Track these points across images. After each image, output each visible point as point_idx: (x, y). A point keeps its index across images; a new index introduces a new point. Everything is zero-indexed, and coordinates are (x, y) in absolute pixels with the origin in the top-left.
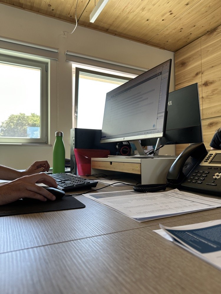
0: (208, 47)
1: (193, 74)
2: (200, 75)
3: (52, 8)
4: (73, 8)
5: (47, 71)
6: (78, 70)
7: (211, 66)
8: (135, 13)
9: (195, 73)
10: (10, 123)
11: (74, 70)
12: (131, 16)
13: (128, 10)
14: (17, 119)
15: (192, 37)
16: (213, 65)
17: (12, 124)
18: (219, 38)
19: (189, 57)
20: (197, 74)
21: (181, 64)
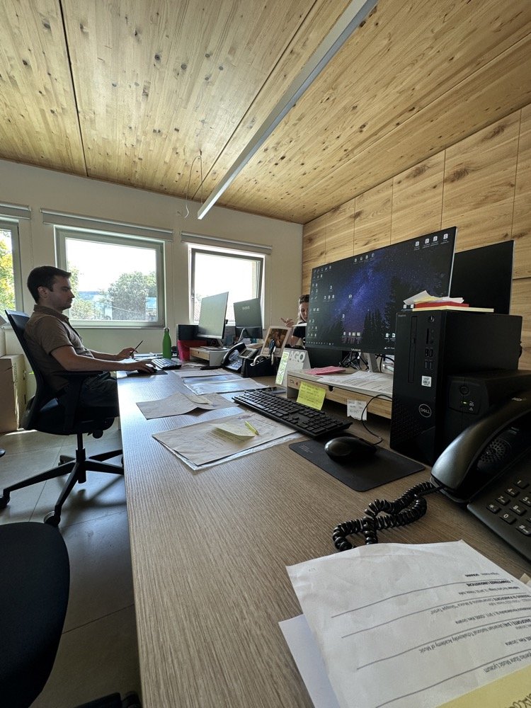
0: (331, 225)
1: (318, 253)
2: (323, 256)
3: (164, 187)
4: (186, 188)
5: (162, 252)
6: (194, 251)
7: (332, 247)
8: (251, 193)
9: (320, 252)
10: (122, 284)
11: (190, 250)
12: (247, 196)
13: (243, 191)
14: (131, 279)
15: (317, 213)
16: (336, 246)
17: (125, 287)
18: (341, 218)
19: (316, 234)
20: (322, 254)
21: (309, 240)
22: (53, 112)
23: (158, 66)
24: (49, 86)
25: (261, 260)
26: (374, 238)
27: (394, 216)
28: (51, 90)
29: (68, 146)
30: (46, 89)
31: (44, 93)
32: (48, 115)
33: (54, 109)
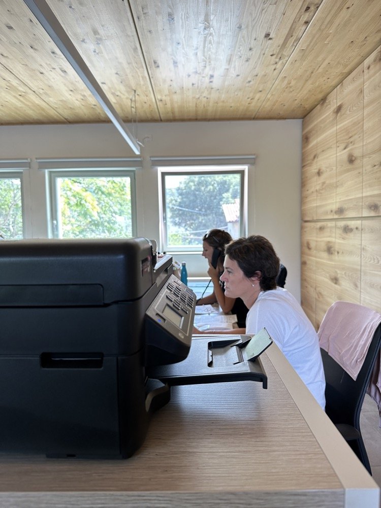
4: (148, 115)
5: (135, 179)
8: (211, 106)
11: (159, 174)
16: (324, 149)
18: (327, 112)
19: (310, 132)
20: (314, 157)
21: (306, 139)
22: (20, 95)
23: (57, 56)
24: (8, 84)
25: (242, 173)
26: (351, 140)
27: (366, 111)
28: (11, 86)
29: (43, 109)
30: (8, 86)
31: (8, 88)
32: (19, 97)
33: (20, 94)
